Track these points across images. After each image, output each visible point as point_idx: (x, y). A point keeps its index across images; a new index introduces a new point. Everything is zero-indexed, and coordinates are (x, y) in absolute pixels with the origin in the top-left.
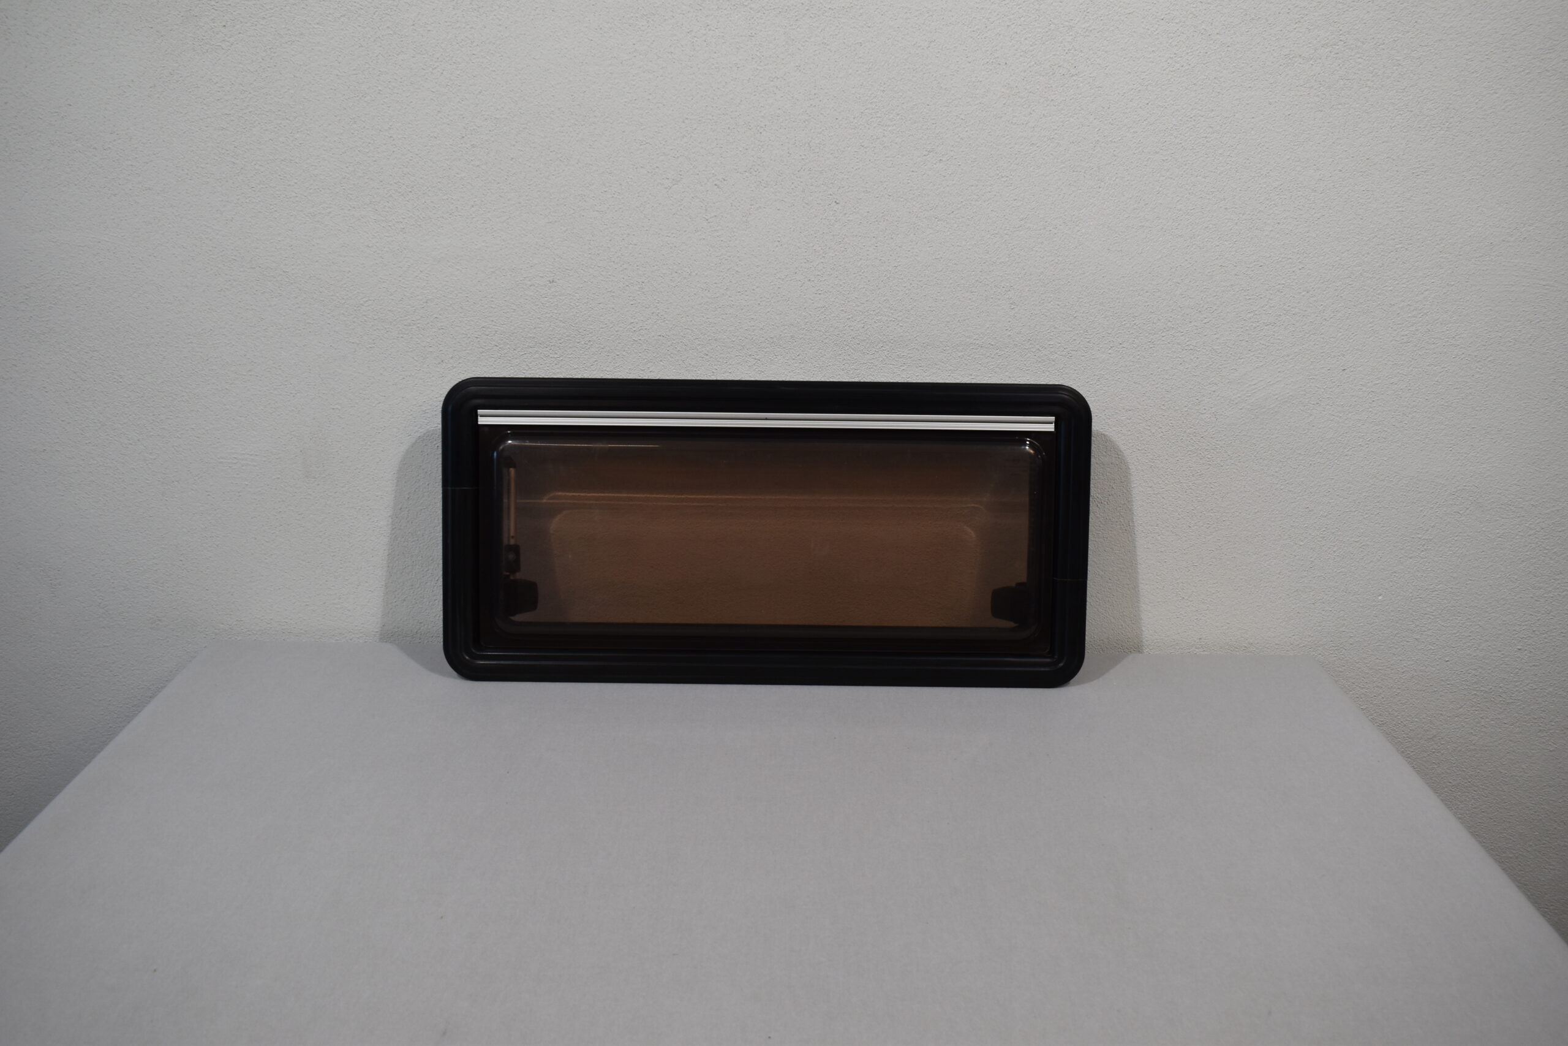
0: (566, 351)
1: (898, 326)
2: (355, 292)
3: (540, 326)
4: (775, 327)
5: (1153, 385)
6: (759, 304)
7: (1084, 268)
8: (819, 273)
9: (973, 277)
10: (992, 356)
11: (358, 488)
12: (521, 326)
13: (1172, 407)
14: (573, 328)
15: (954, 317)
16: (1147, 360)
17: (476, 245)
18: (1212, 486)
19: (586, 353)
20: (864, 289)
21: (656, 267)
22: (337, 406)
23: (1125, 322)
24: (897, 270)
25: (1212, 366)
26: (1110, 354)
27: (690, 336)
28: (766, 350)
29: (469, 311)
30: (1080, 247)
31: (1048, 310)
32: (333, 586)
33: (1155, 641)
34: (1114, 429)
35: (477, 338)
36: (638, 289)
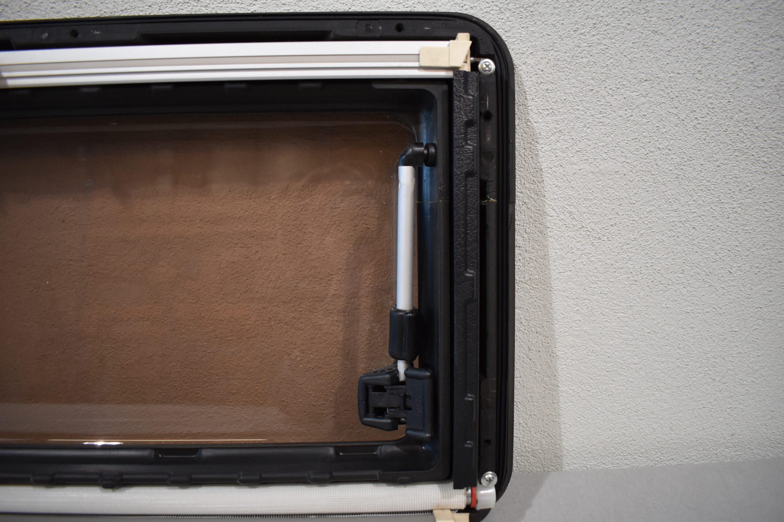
5: (684, 36)
13: (713, 76)
18: (766, 208)
25: (775, 6)
33: (671, 441)
34: (621, 112)
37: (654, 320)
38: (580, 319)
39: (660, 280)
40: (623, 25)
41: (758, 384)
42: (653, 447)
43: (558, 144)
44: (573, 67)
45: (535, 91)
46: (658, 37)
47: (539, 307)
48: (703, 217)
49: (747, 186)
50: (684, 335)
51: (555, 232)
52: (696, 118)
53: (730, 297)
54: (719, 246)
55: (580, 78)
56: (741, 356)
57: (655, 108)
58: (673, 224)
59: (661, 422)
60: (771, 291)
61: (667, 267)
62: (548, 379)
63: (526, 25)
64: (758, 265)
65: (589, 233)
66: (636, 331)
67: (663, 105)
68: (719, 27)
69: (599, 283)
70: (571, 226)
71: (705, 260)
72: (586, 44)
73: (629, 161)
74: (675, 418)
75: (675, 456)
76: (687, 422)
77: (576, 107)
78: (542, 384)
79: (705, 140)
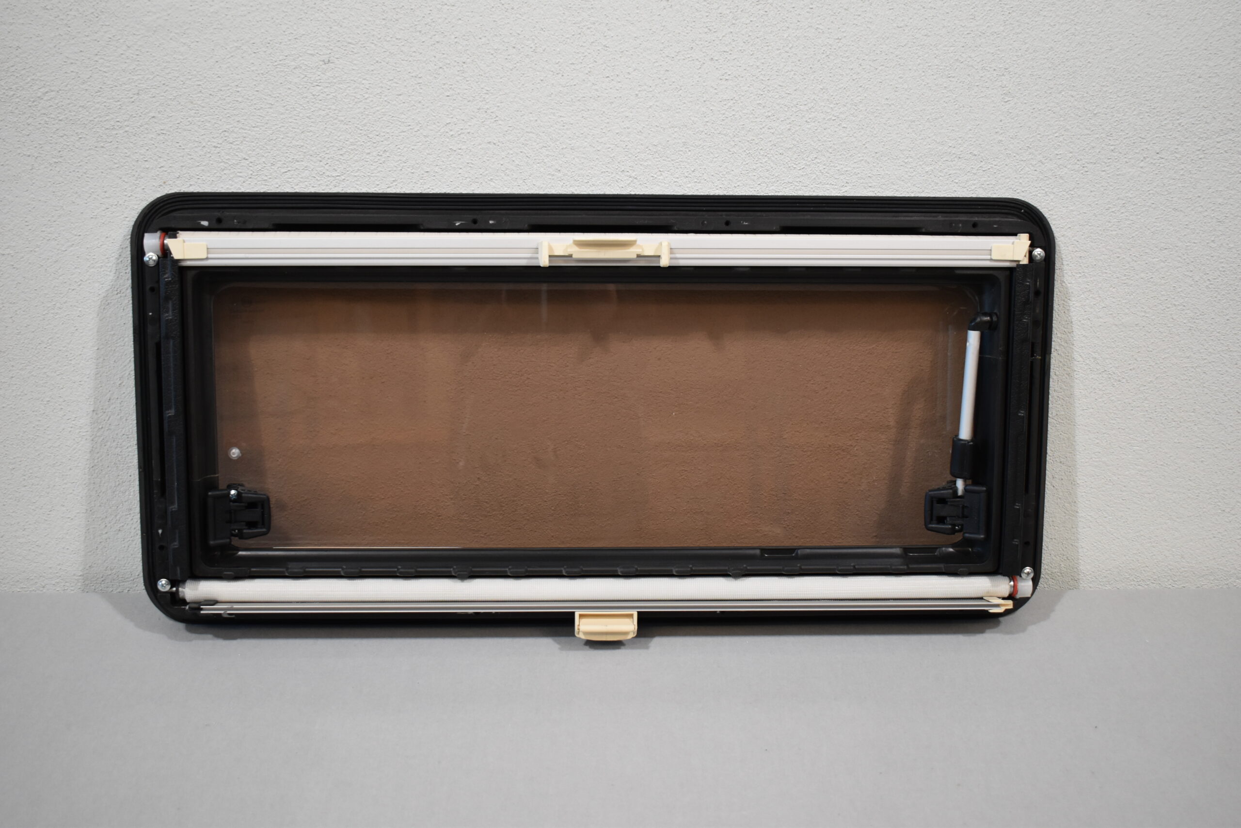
0: (350, 166)
2: (29, 79)
6: (637, 95)
7: (1111, 41)
8: (726, 49)
9: (952, 55)
10: (974, 171)
11: (45, 370)
12: (282, 129)
14: (359, 131)
17: (211, 6)
19: (379, 169)
20: (792, 73)
21: (484, 40)
22: (8, 251)
23: (1165, 122)
24: (840, 44)
26: (1142, 167)
27: (534, 144)
28: (646, 164)
29: (203, 107)
30: (1108, 10)
31: (1058, 104)
32: (13, 512)
33: (1183, 569)
34: (1143, 275)
35: (216, 147)
36: (457, 73)
37: (1166, 453)
38: (1100, 451)
39: (1173, 418)
40: (1148, 204)
42: (1165, 574)
43: (1087, 301)
44: (1103, 239)
45: (1070, 258)
47: (1064, 439)
48: (1213, 363)
51: (1081, 374)
52: (1209, 280)
54: (1228, 389)
55: (1109, 247)
58: (1185, 369)
59: (1174, 550)
61: (1179, 406)
62: (1068, 505)
65: (1110, 376)
66: (1150, 464)
67: (1180, 269)
68: (1231, 205)
69: (1118, 419)
70: (1095, 370)
71: (1215, 401)
72: (1115, 220)
73: (1147, 315)
74: (1187, 546)
75: (1187, 584)
76: (1198, 551)
77: (1105, 271)
78: (1064, 510)
79: (1216, 297)
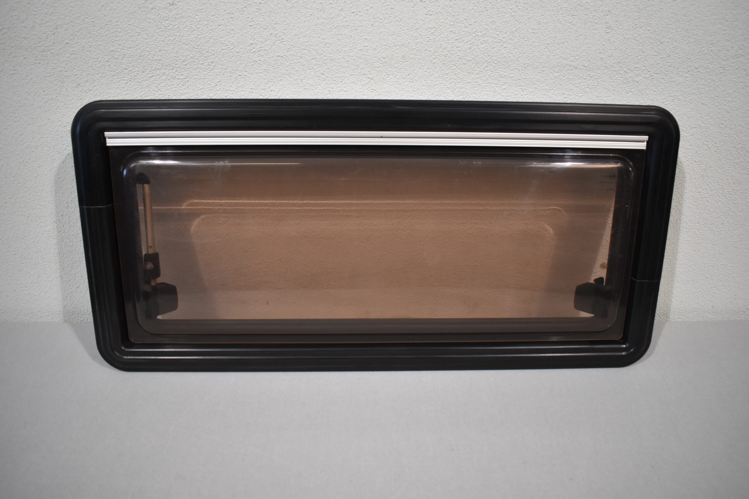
1: (503, 47)
3: (165, 48)
4: (387, 47)
5: (717, 106)
13: (729, 126)
15: (554, 39)
16: (716, 84)
41: (730, 281)
46: (704, 106)
49: (738, 181)
50: (694, 254)
53: (721, 236)
56: (723, 266)
57: (696, 141)
60: (743, 233)
63: (639, 100)
64: (738, 220)
